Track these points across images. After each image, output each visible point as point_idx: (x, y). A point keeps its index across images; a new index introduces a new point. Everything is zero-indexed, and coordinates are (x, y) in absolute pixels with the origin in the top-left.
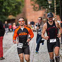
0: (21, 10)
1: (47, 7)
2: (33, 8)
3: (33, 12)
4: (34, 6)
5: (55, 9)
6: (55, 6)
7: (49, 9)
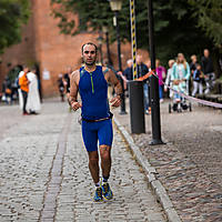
0: (18, 31)
1: (108, 21)
2: (60, 26)
3: (62, 38)
5: (133, 27)
6: (132, 19)
7: (114, 27)
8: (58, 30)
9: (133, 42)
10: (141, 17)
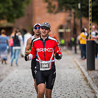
2: (48, 8)
4: (50, 4)
5: (90, 9)
6: (90, 5)
7: (79, 9)
8: (46, 10)
9: (90, 18)
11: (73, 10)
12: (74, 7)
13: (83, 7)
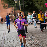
1: (14, 5)
2: (4, 6)
4: (4, 5)
7: (16, 7)
9: (20, 10)
10: (22, 4)
11: (14, 7)
12: (14, 6)
13: (18, 6)
